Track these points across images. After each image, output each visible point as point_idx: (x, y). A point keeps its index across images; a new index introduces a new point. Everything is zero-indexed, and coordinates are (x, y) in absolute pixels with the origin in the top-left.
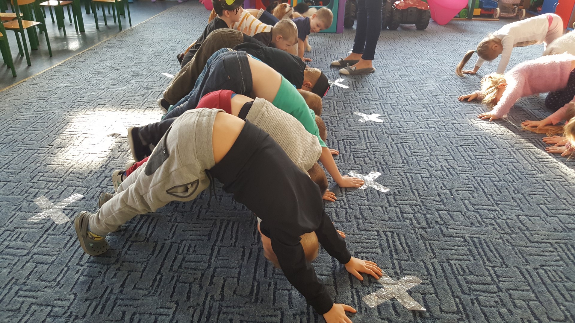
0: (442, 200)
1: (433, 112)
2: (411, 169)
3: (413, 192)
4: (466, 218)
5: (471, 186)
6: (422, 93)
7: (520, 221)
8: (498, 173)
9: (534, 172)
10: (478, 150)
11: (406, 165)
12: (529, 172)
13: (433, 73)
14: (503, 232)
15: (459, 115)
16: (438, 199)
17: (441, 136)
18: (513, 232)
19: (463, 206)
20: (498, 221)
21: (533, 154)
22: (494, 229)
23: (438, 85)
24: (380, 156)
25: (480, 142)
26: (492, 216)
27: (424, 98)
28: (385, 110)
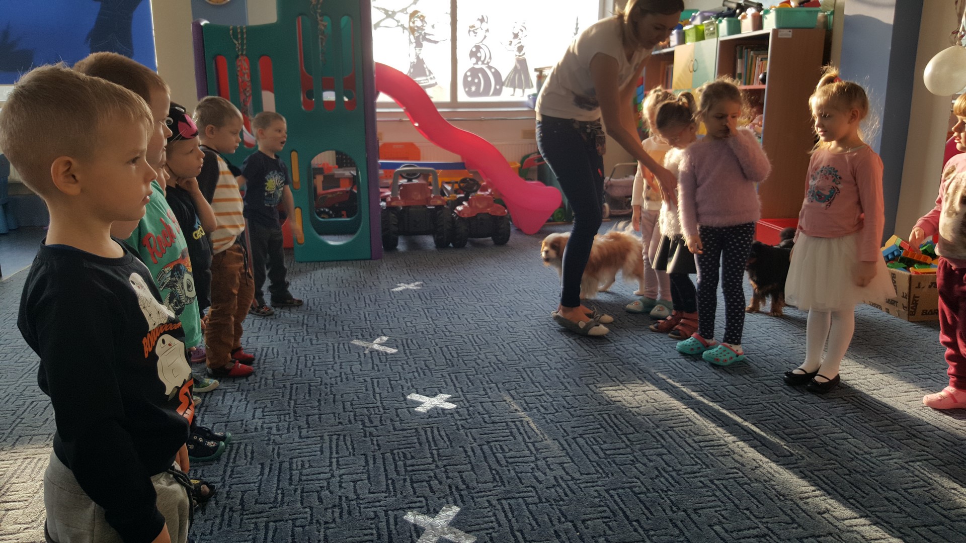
1: (531, 379)
2: (509, 491)
5: (605, 508)
6: (511, 348)
8: (642, 478)
9: (696, 468)
10: (607, 440)
11: (500, 484)
12: (689, 469)
13: (525, 313)
15: (572, 380)
17: (549, 421)
21: (690, 435)
23: (535, 333)
24: (456, 473)
25: (608, 424)
27: (516, 357)
28: (457, 385)
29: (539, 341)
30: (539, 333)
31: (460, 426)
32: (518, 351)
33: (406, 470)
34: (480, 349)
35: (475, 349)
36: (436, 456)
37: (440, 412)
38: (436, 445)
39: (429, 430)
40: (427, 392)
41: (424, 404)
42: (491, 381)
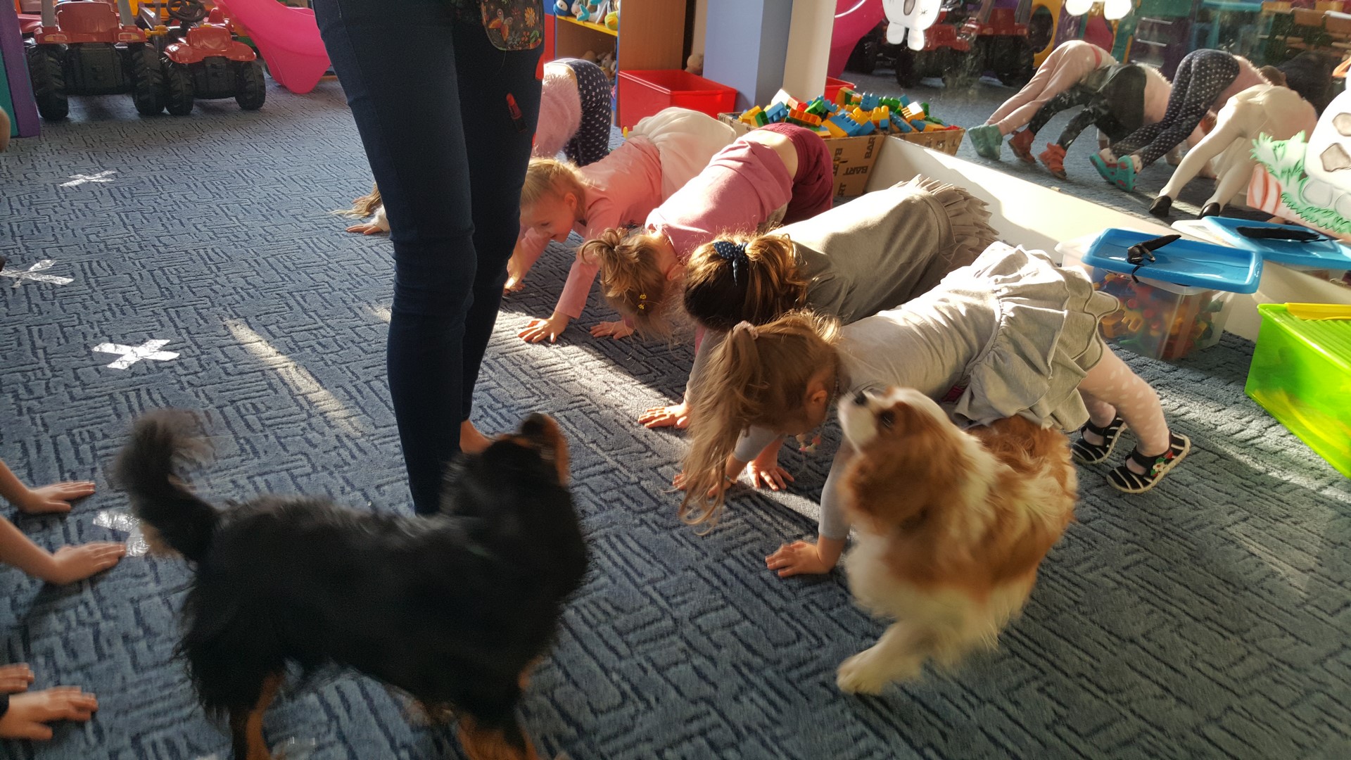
2: (265, 465)
6: (270, 264)
11: (251, 456)
13: (292, 212)
17: (330, 363)
23: (308, 241)
27: (278, 278)
28: (180, 325)
30: (315, 240)
31: (186, 385)
32: (280, 267)
33: (95, 456)
34: (219, 269)
35: (210, 268)
37: (153, 366)
39: (132, 395)
40: (129, 339)
41: (124, 358)
42: (236, 314)
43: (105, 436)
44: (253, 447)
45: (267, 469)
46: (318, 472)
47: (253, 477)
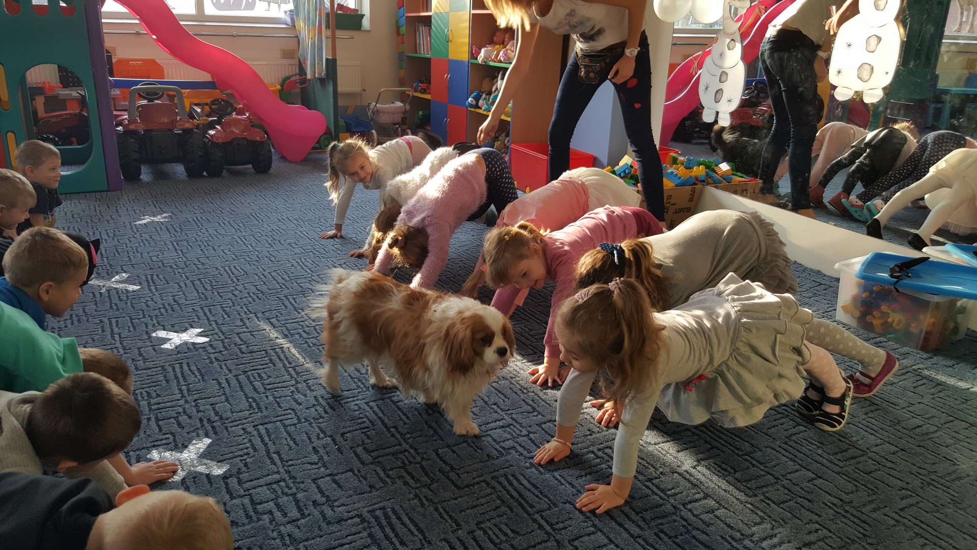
0: (321, 458)
1: (294, 307)
2: (266, 417)
3: (271, 458)
4: (361, 479)
5: (364, 420)
6: (273, 277)
7: (441, 458)
11: (257, 410)
13: (288, 241)
14: (418, 485)
16: (315, 458)
17: (311, 345)
18: (432, 480)
19: (355, 458)
20: (409, 468)
22: (404, 485)
23: (299, 261)
24: (208, 407)
26: (400, 464)
27: (277, 286)
28: (211, 318)
29: (303, 269)
30: (303, 260)
31: (214, 359)
32: (280, 280)
33: (150, 410)
34: (238, 280)
35: (232, 280)
36: (185, 392)
37: (191, 347)
38: (185, 380)
39: (177, 367)
40: (176, 328)
41: (172, 341)
42: (249, 311)
43: (158, 396)
44: (258, 404)
45: (267, 420)
46: (301, 423)
47: (257, 425)
